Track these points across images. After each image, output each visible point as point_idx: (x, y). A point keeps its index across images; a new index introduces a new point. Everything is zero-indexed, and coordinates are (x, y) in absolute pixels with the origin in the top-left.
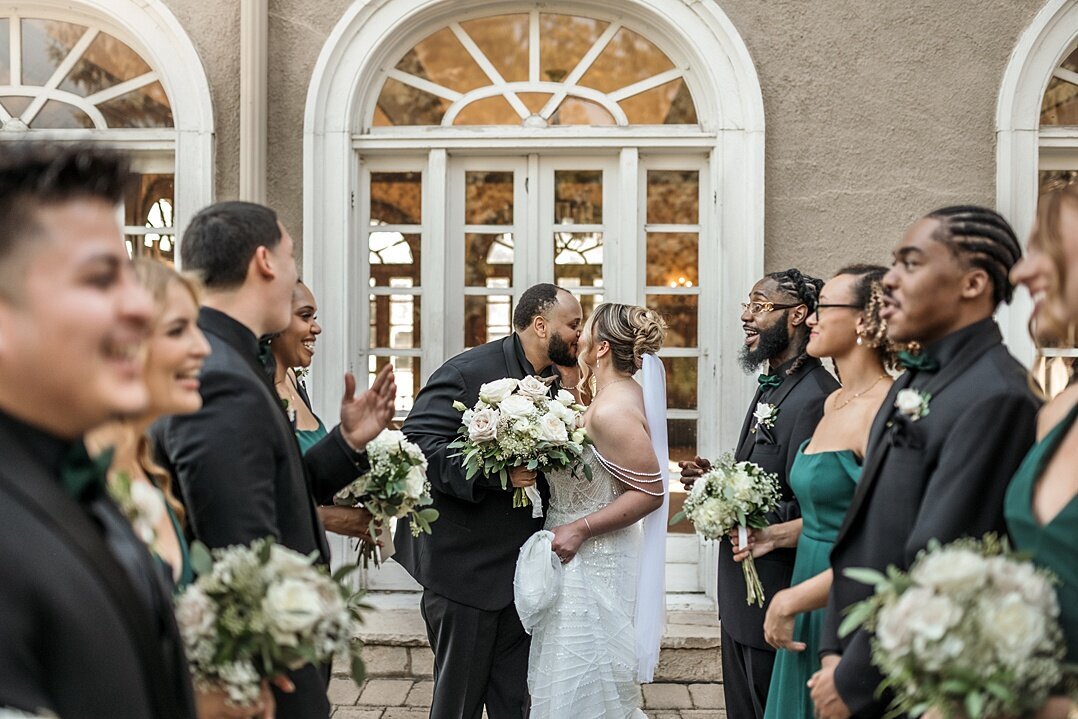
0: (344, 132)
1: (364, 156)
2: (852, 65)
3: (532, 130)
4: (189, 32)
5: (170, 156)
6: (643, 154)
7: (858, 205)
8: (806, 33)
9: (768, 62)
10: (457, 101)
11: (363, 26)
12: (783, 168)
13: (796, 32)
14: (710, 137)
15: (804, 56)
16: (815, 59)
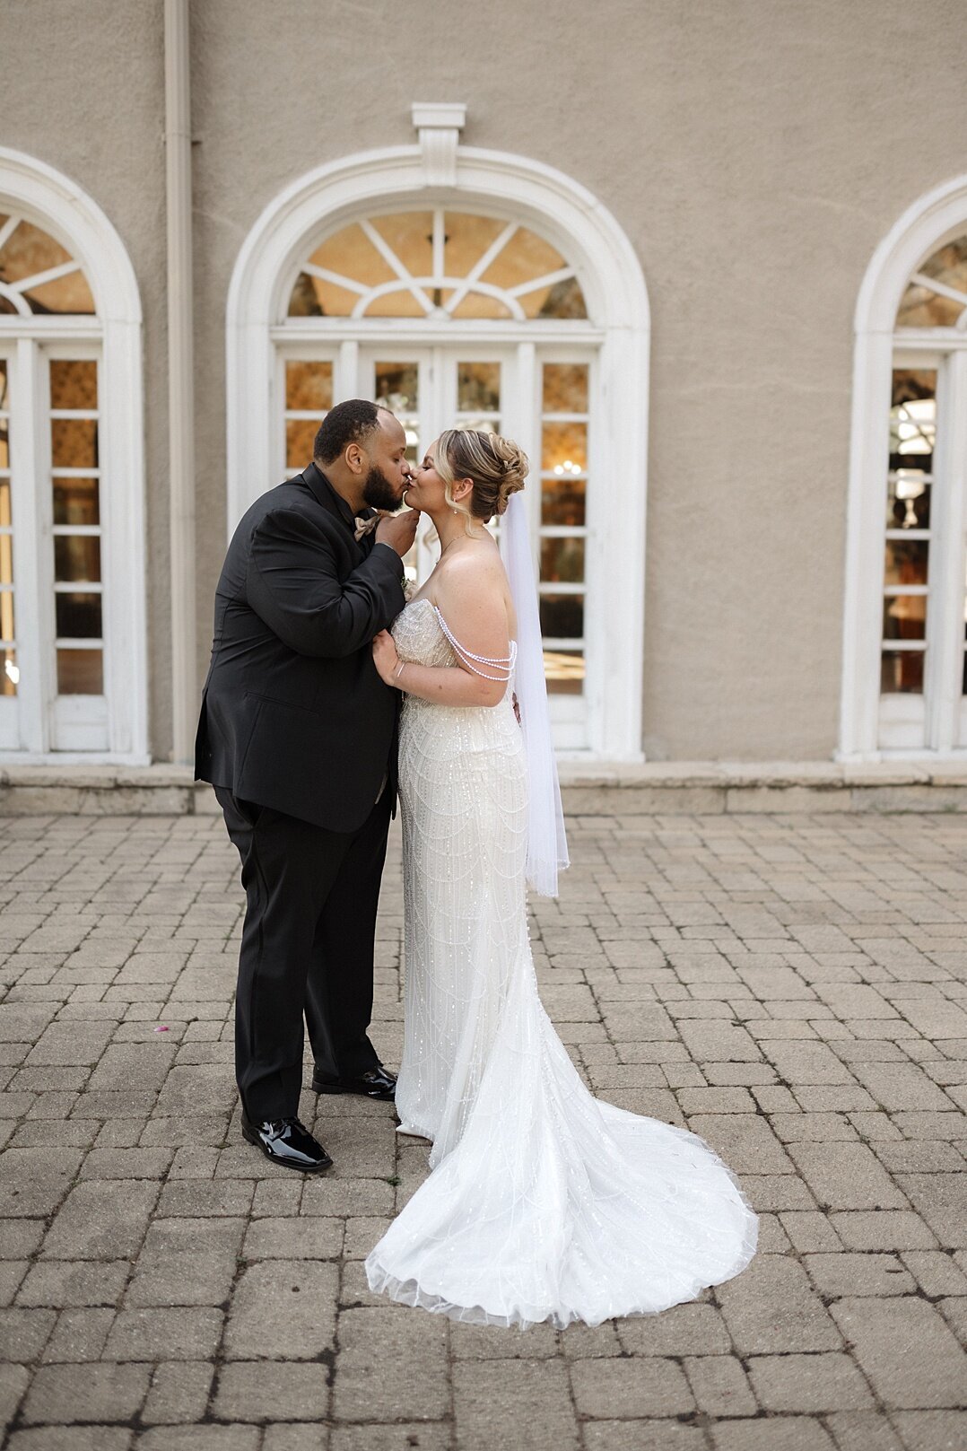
0: (263, 324)
1: (279, 346)
3: (437, 325)
4: (116, 226)
5: (98, 343)
6: (539, 347)
7: (732, 398)
8: (688, 238)
10: (368, 295)
13: (680, 238)
14: (601, 334)
15: (686, 260)
16: (696, 263)
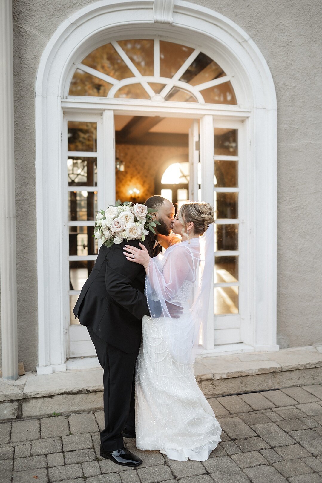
0: (58, 96)
2: (313, 80)
3: (157, 103)
6: (215, 118)
7: (315, 149)
8: (293, 62)
9: (276, 75)
10: (117, 84)
11: (69, 36)
12: (283, 129)
13: (289, 61)
14: (248, 112)
15: (292, 74)
16: (297, 75)
